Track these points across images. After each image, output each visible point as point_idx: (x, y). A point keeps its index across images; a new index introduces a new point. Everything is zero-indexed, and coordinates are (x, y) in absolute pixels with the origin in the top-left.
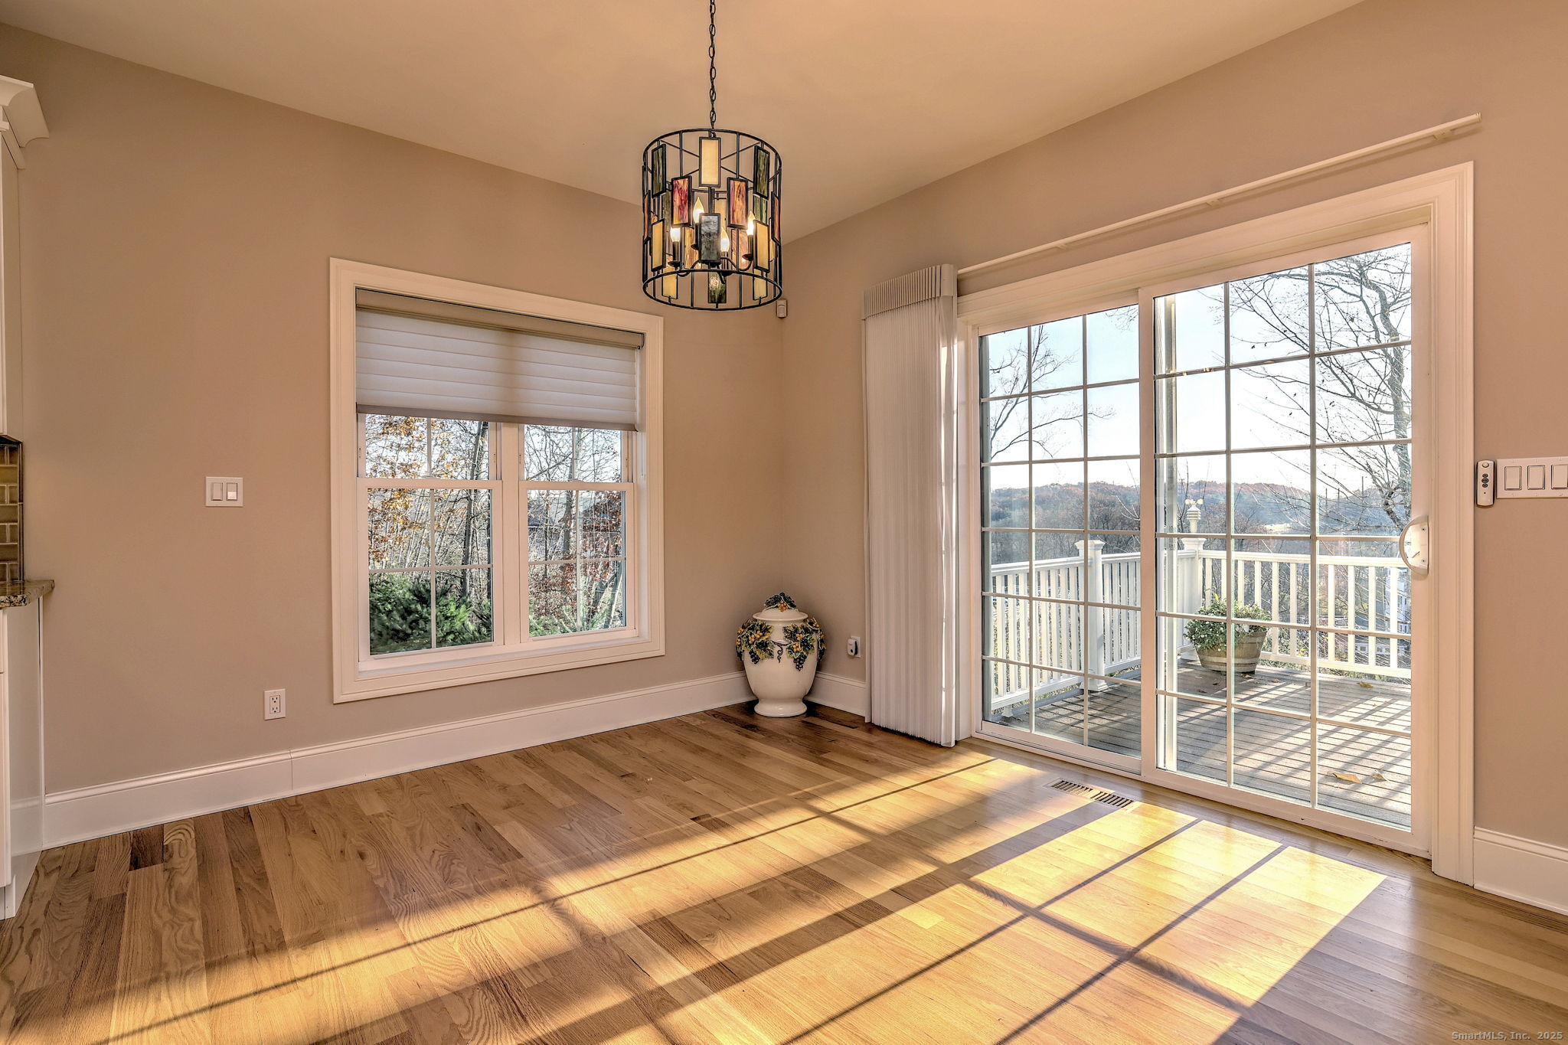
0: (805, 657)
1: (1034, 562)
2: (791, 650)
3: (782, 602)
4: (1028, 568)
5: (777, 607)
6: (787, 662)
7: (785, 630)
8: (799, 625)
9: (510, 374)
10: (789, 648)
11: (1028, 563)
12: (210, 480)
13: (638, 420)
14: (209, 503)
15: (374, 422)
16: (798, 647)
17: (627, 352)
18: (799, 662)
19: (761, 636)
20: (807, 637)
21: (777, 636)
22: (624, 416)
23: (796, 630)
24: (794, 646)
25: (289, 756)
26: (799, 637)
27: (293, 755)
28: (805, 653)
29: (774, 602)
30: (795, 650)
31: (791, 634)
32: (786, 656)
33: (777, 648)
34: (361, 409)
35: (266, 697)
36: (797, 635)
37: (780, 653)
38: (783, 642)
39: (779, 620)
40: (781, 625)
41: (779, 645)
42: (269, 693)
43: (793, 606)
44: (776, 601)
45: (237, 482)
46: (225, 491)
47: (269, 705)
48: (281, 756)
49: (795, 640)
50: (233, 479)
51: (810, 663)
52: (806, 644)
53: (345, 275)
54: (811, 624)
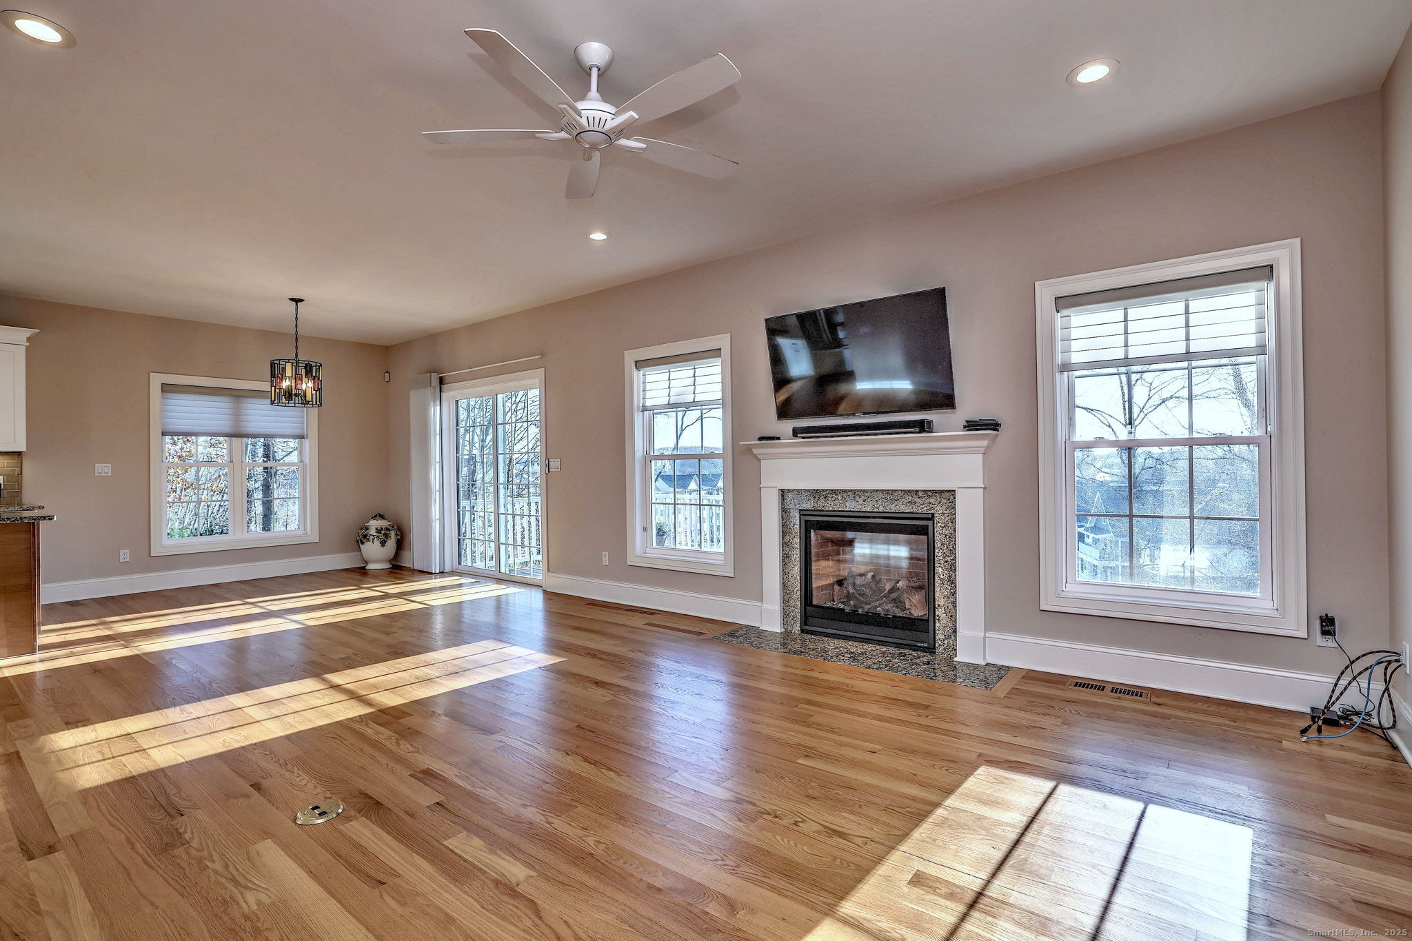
0: (386, 541)
2: (378, 537)
3: (379, 517)
6: (377, 543)
7: (376, 529)
8: (383, 527)
9: (237, 416)
12: (96, 464)
13: (305, 434)
14: (96, 474)
15: (168, 439)
16: (381, 536)
18: (383, 543)
19: (364, 532)
20: (387, 532)
21: (373, 532)
22: (298, 432)
23: (382, 529)
26: (383, 532)
28: (385, 539)
29: (374, 518)
30: (380, 538)
31: (379, 531)
32: (376, 541)
33: (372, 537)
34: (164, 434)
35: (120, 553)
37: (373, 539)
38: (374, 534)
39: (374, 524)
40: (374, 527)
42: (122, 551)
43: (384, 519)
44: (376, 516)
45: (110, 465)
46: (104, 469)
47: (122, 556)
48: (128, 577)
49: (381, 533)
50: (108, 465)
51: (391, 543)
52: (386, 536)
53: (157, 380)
54: (392, 527)
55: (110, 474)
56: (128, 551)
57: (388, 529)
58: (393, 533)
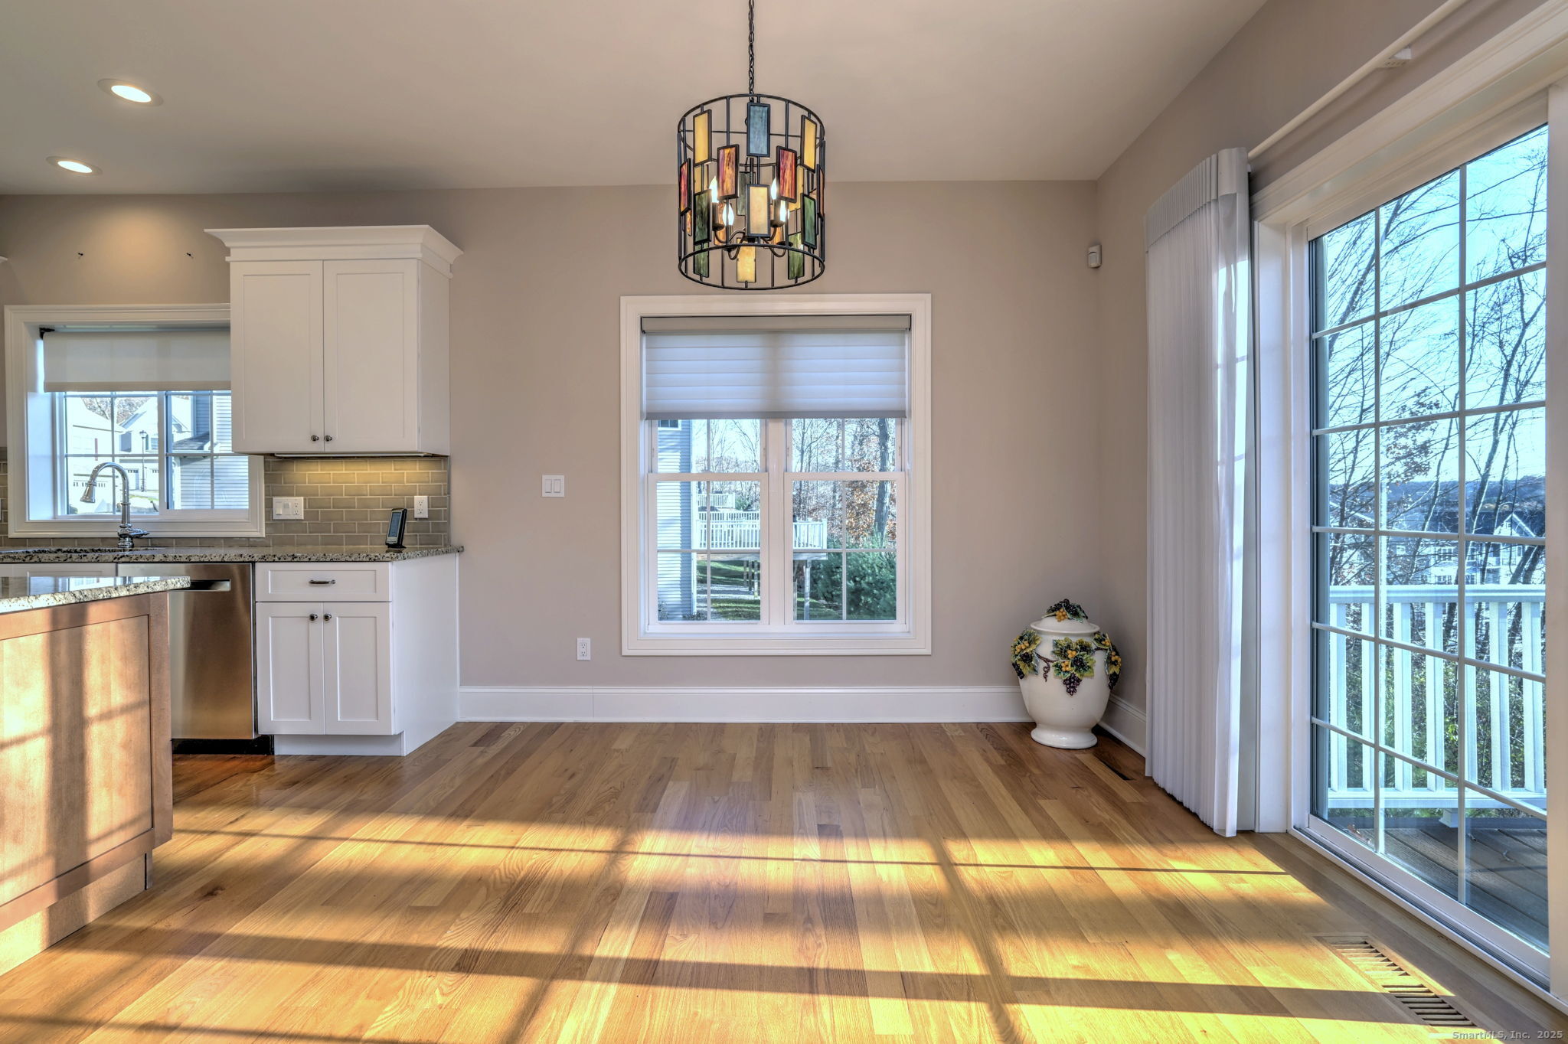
0: (1079, 681)
1: (1384, 587)
2: (1059, 667)
3: (1062, 610)
4: (1373, 595)
5: (1055, 615)
6: (1056, 682)
7: (1056, 644)
8: (1074, 640)
10: (1056, 666)
11: (1372, 588)
12: (545, 477)
14: (544, 495)
16: (1067, 666)
17: (894, 337)
18: (1072, 684)
19: (1027, 647)
20: (1083, 656)
21: (1046, 649)
23: (1069, 647)
24: (1063, 665)
25: (591, 691)
26: (1071, 654)
27: (595, 691)
28: (1077, 675)
29: (1054, 610)
30: (1064, 669)
31: (1062, 650)
32: (1052, 676)
33: (1043, 664)
35: (578, 643)
36: (1069, 652)
37: (1047, 669)
38: (1050, 658)
39: (1054, 630)
40: (1054, 638)
41: (1047, 661)
42: (580, 640)
43: (1078, 616)
44: (1057, 607)
45: (562, 477)
46: (554, 485)
47: (580, 649)
48: (586, 690)
49: (1066, 657)
50: (558, 477)
51: (1094, 687)
52: (1080, 664)
53: (632, 309)
54: (1099, 641)
55: (562, 495)
56: (588, 641)
57: (1085, 648)
58: (1098, 660)
